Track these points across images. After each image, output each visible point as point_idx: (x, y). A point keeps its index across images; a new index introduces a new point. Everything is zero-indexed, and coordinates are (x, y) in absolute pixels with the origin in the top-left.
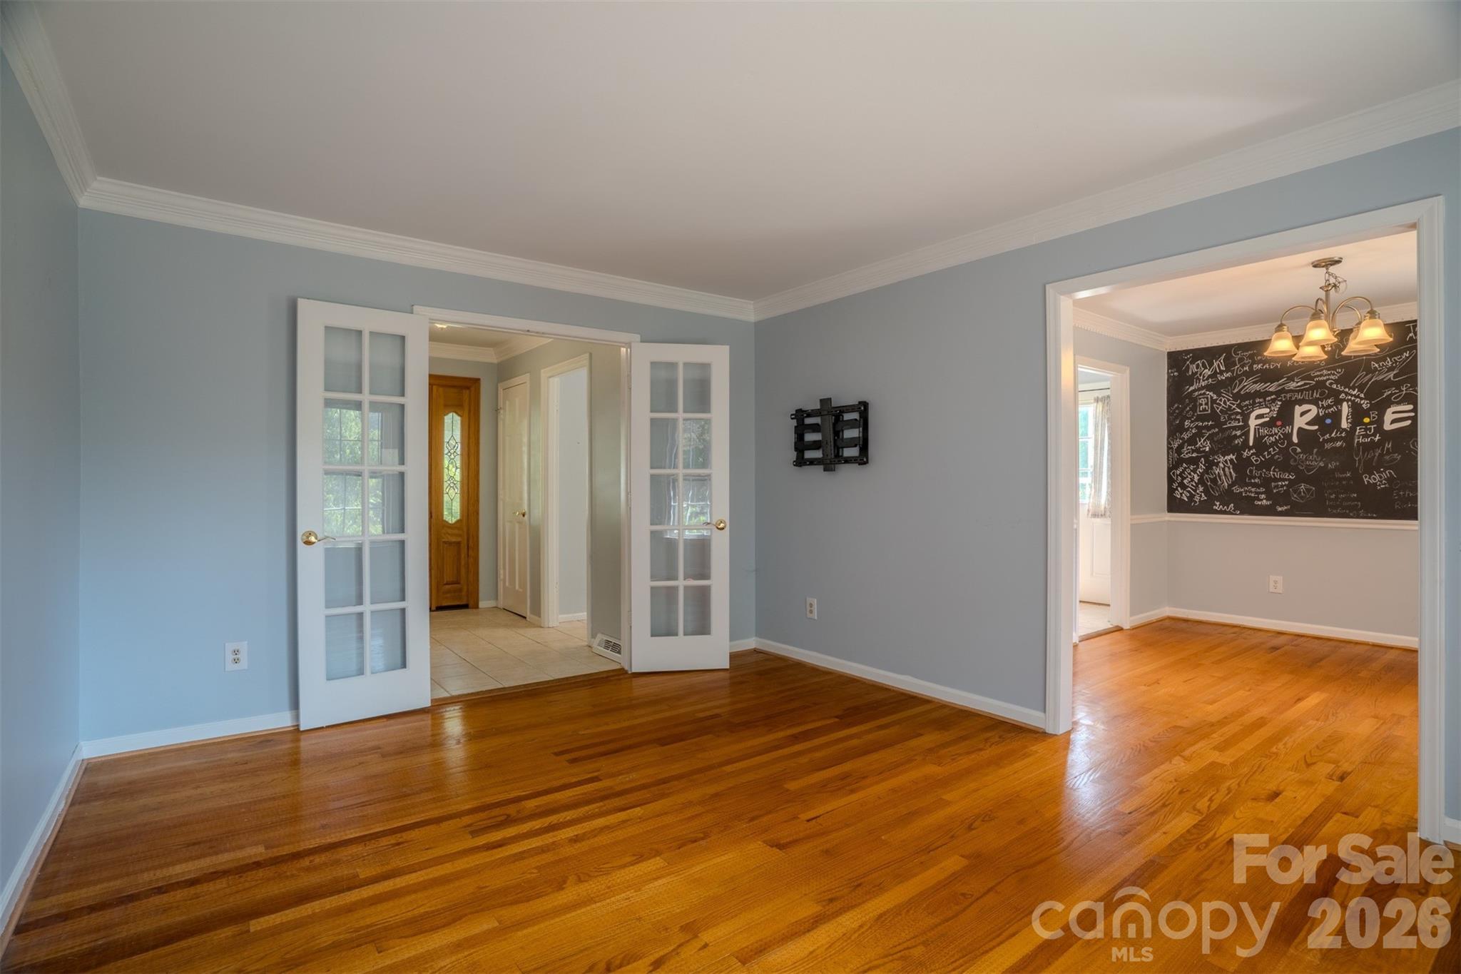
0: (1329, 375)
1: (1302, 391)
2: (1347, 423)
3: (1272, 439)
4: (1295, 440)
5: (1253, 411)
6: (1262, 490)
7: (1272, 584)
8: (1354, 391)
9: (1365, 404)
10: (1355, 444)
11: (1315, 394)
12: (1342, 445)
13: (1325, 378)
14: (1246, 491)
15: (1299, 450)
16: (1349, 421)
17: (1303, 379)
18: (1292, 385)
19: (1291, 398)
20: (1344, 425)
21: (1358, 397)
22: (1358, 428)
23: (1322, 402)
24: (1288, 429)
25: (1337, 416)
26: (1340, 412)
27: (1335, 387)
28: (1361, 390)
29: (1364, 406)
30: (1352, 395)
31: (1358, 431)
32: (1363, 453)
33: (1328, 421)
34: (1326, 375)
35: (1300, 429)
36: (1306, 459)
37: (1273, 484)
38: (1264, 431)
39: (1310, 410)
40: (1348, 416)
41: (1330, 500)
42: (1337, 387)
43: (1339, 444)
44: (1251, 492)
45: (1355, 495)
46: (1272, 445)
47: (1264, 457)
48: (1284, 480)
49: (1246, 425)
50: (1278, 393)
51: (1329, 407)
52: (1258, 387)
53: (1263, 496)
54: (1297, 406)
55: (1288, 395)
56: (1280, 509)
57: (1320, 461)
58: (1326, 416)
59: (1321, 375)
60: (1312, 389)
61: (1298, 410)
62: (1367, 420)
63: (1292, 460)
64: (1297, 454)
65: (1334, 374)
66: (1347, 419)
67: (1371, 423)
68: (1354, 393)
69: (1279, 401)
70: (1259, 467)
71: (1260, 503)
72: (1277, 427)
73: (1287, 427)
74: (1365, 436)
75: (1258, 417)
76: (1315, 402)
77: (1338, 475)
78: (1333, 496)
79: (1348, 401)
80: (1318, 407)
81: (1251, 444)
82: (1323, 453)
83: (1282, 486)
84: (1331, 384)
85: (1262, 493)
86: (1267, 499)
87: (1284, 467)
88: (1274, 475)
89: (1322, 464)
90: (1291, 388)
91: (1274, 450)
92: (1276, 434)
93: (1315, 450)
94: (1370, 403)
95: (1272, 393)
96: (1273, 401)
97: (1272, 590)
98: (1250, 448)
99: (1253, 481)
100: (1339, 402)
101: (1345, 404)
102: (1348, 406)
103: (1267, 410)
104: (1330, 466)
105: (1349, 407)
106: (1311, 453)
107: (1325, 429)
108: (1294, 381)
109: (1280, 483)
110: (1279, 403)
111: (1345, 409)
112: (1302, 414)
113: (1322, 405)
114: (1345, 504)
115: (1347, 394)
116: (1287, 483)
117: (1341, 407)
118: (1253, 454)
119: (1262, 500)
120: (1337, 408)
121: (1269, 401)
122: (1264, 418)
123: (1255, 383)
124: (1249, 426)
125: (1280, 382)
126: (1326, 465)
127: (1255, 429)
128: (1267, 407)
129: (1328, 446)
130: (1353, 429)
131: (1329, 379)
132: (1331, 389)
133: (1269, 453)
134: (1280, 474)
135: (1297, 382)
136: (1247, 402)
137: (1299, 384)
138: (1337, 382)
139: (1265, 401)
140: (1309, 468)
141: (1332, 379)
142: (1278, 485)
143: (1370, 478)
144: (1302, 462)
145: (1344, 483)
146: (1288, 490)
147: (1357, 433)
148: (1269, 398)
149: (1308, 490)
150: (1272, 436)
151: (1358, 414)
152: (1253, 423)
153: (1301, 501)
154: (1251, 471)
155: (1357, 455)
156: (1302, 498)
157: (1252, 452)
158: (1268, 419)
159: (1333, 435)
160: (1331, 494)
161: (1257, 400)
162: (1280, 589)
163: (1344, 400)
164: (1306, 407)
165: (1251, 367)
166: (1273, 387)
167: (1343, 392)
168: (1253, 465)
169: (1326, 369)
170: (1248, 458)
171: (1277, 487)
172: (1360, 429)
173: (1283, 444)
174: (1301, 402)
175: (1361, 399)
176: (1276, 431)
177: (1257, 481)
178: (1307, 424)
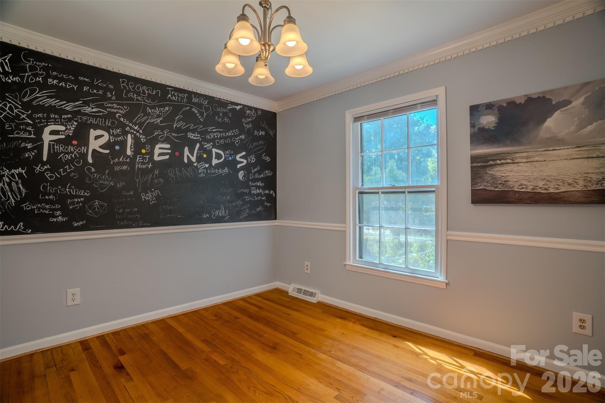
0: (118, 109)
1: (97, 117)
2: (131, 151)
3: (68, 157)
4: (90, 160)
5: (47, 125)
6: (58, 206)
7: (70, 297)
8: (136, 126)
9: (143, 139)
10: (136, 170)
11: (107, 122)
12: (127, 168)
13: (115, 111)
14: (39, 209)
15: (93, 170)
16: (132, 150)
17: (97, 106)
18: (88, 110)
19: (86, 121)
20: (129, 152)
21: (138, 132)
22: (138, 156)
23: (113, 130)
24: (83, 149)
25: (123, 144)
26: (126, 141)
27: (122, 120)
28: (140, 127)
29: (142, 140)
30: (134, 130)
31: (138, 159)
32: (141, 178)
33: (117, 148)
34: (116, 108)
35: (94, 151)
36: (99, 178)
37: (69, 201)
38: (59, 148)
39: (103, 136)
40: (131, 146)
41: (119, 214)
42: (124, 120)
43: (125, 167)
44: (45, 209)
45: (136, 209)
46: (68, 162)
47: (59, 173)
48: (80, 197)
49: (39, 139)
50: (76, 113)
51: (118, 135)
52: (52, 102)
53: (59, 213)
54: (92, 130)
55: (84, 118)
56: (76, 224)
57: (111, 181)
58: (116, 143)
59: (112, 108)
60: (105, 117)
61: (93, 133)
62: (144, 151)
63: (88, 178)
64: (91, 173)
65: (122, 110)
66: (131, 148)
67: (146, 154)
68: (136, 128)
69: (76, 121)
70: (53, 184)
71: (55, 220)
72: (73, 145)
73: (83, 148)
74: (143, 163)
75: (52, 133)
76: (107, 129)
77: (125, 193)
78: (121, 211)
79: (132, 133)
80: (110, 134)
81: (45, 159)
82: (113, 175)
83: (78, 203)
84: (119, 117)
85: (57, 210)
86: (62, 216)
87: (80, 184)
88: (70, 192)
89: (112, 184)
90: (87, 112)
91: (70, 168)
92: (72, 153)
93: (107, 171)
94: (146, 138)
95: (68, 112)
96: (70, 120)
97: (70, 303)
98: (44, 164)
99: (47, 198)
100: (125, 133)
101: (129, 135)
102: (132, 137)
103: (63, 128)
104: (118, 185)
105: (132, 139)
106: (104, 174)
107: (114, 154)
108: (89, 106)
109: (76, 200)
110: (75, 123)
111: (130, 140)
112: (97, 138)
113: (113, 133)
114: (129, 216)
115: (131, 128)
116: (82, 199)
117: (127, 137)
118: (46, 170)
119: (58, 217)
120: (124, 138)
121: (64, 119)
122: (59, 134)
123: (49, 97)
124: (43, 140)
125: (76, 103)
126: (116, 184)
127: (49, 144)
128: (62, 124)
129: (117, 168)
130: (135, 156)
131: (118, 113)
132: (119, 121)
133: (65, 170)
134: (76, 191)
135: (92, 108)
136: (40, 115)
137: (94, 110)
138: (124, 116)
139: (61, 118)
140: (102, 186)
141: (120, 113)
142: (74, 201)
143: (145, 196)
144: (96, 181)
145: (129, 199)
146: (83, 206)
147: (137, 161)
148: (66, 116)
149: (101, 206)
150: (68, 153)
151: (138, 145)
152: (47, 138)
153: (96, 216)
154: (45, 188)
155: (138, 178)
156: (96, 213)
157: (45, 167)
158: (63, 137)
159: (121, 160)
160: (119, 209)
161: (52, 116)
162: (78, 301)
163: (128, 132)
164: (99, 132)
165: (45, 79)
166: (69, 107)
167: (128, 125)
168: (47, 181)
169: (116, 103)
170: (42, 174)
171: (73, 203)
172: (139, 157)
173: (78, 162)
174: (96, 127)
175: (141, 134)
176: (72, 150)
177: (51, 197)
178: (101, 147)
